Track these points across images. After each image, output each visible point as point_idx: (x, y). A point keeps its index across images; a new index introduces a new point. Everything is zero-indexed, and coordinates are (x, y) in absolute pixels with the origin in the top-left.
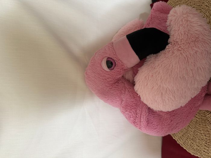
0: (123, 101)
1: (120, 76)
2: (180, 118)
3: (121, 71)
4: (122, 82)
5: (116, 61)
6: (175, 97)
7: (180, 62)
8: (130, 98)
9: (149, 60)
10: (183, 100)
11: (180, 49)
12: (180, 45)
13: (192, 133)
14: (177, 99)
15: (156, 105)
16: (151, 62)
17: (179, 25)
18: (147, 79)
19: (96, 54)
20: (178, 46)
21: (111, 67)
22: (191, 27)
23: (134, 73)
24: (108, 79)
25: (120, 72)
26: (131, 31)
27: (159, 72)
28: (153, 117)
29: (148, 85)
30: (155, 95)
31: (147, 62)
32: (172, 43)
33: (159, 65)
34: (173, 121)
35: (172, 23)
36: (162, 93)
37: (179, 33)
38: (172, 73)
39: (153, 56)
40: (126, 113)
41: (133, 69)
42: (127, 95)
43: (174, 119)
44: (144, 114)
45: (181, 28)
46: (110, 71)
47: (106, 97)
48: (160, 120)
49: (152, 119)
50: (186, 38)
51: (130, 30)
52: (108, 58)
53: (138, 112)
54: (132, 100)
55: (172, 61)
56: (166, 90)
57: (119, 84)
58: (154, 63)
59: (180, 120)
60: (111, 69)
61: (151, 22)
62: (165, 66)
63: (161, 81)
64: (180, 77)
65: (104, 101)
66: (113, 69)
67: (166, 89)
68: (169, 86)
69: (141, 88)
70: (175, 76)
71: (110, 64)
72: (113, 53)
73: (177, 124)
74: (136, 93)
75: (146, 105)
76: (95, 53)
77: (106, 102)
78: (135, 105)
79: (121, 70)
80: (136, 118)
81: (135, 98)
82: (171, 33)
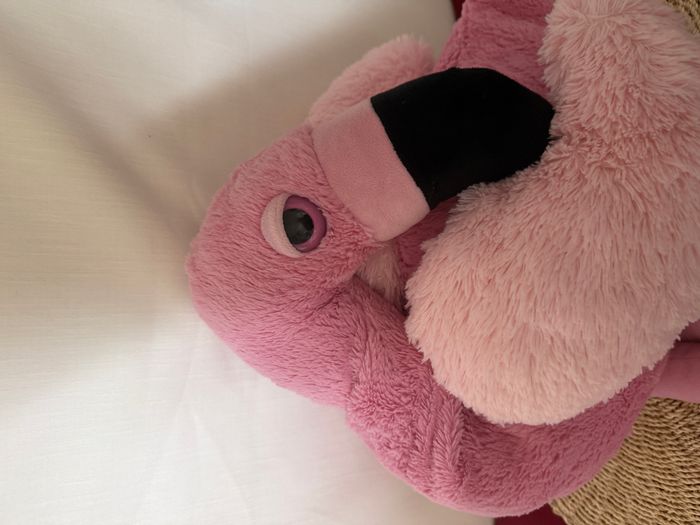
0: (357, 381)
1: (346, 277)
2: (586, 444)
3: (350, 254)
4: (354, 301)
5: (326, 214)
6: (584, 373)
7: (612, 222)
8: (387, 369)
9: (469, 208)
10: (616, 381)
11: (611, 163)
12: (609, 146)
13: (610, 477)
14: (591, 382)
15: (502, 406)
16: (480, 216)
17: (599, 59)
18: (467, 295)
19: (235, 177)
20: (604, 151)
21: (305, 241)
22: (651, 67)
23: (402, 260)
24: (291, 292)
25: (343, 260)
26: (383, 84)
27: (522, 268)
28: (483, 445)
29: (470, 319)
30: (501, 364)
31: (460, 218)
32: (570, 135)
33: (519, 233)
34: (561, 461)
35: (565, 51)
36: (532, 357)
37: (603, 94)
38: (577, 269)
39: (487, 190)
40: (372, 430)
41: (397, 243)
42: (374, 358)
43: (565, 450)
44: (448, 438)
45: (610, 71)
46: (302, 255)
47: (286, 364)
48: (510, 454)
49: (478, 456)
50: (636, 116)
51: (380, 80)
52: (293, 197)
53: (421, 429)
54: (397, 379)
55: (579, 218)
56: (549, 342)
57: (339, 311)
58: (496, 224)
59: (586, 450)
60: (303, 247)
61: (463, 51)
62: (548, 240)
63: (531, 304)
64: (614, 290)
65: (273, 380)
66: (315, 248)
67: (552, 338)
68: (564, 327)
69: (438, 331)
70: (591, 283)
71: (301, 227)
72: (315, 176)
73: (574, 468)
74: (416, 350)
75: (455, 399)
76: (231, 175)
77: (284, 387)
78: (409, 398)
79: (347, 250)
80: (414, 451)
81: (410, 369)
82: (562, 92)
